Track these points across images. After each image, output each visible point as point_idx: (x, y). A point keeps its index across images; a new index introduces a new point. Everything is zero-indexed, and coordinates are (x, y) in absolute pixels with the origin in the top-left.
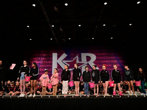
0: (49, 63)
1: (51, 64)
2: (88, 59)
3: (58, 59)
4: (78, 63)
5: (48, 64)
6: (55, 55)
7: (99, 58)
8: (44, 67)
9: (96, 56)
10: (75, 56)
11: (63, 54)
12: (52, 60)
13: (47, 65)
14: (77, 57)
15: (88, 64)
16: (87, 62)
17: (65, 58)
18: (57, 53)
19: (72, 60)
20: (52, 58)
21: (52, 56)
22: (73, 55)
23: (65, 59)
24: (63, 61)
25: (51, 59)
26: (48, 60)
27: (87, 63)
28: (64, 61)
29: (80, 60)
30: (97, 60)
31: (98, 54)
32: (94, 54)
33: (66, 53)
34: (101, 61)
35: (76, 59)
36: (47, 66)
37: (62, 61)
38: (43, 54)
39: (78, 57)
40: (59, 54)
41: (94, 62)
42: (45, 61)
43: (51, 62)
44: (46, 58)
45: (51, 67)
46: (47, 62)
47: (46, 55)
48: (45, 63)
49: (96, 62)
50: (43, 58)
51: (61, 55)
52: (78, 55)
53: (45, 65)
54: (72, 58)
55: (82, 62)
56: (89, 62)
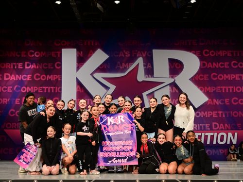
0: (50, 80)
1: (58, 83)
2: (176, 67)
3: (78, 68)
5: (49, 83)
6: (69, 56)
7: (209, 65)
8: (37, 92)
9: (201, 58)
10: (132, 59)
11: (94, 50)
12: (59, 72)
13: (45, 88)
14: (140, 61)
15: (174, 85)
16: (172, 77)
17: (101, 66)
19: (124, 72)
20: (60, 65)
21: (59, 59)
22: (128, 55)
23: (102, 69)
24: (96, 75)
25: (58, 68)
26: (48, 72)
27: (172, 80)
28: (100, 76)
29: (150, 71)
30: (202, 71)
31: (206, 53)
32: (195, 54)
33: (105, 50)
34: (214, 76)
36: (43, 90)
37: (92, 74)
38: (33, 52)
39: (144, 62)
40: (82, 52)
41: (194, 79)
42: (39, 75)
43: (57, 76)
44: (41, 64)
45: (56, 91)
46: (43, 78)
47: (41, 56)
48: (39, 79)
49: (201, 77)
50: (33, 66)
51: (91, 56)
52: (144, 56)
53: (39, 87)
54: (123, 64)
55: (155, 76)
56: (176, 78)
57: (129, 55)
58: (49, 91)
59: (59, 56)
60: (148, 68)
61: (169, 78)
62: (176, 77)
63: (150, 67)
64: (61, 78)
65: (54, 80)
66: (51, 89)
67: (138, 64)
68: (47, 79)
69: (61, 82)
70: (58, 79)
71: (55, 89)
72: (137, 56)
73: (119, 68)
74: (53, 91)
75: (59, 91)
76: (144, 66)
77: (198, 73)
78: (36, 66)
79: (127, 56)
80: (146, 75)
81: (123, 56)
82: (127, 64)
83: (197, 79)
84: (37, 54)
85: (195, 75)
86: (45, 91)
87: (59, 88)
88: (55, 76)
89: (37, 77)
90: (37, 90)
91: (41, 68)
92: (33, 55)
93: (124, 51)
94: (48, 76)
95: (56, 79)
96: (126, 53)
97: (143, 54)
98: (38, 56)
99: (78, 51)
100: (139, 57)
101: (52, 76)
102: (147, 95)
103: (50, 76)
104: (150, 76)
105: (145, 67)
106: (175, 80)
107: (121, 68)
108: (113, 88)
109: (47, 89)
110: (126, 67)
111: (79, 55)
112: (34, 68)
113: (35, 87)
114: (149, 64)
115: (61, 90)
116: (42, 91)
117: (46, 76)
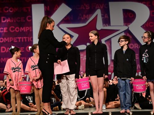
0: (23, 31)
1: (30, 34)
2: (129, 16)
4: (102, 30)
5: (22, 34)
8: (13, 41)
10: (92, 11)
11: (59, 5)
13: (19, 38)
14: (98, 12)
15: (128, 31)
16: (126, 25)
17: (65, 17)
18: (43, 5)
19: (84, 21)
20: (31, 18)
21: (30, 14)
23: (66, 20)
24: (61, 26)
25: (29, 21)
26: (21, 25)
27: (126, 28)
28: (64, 26)
29: (107, 21)
30: (152, 19)
32: (145, 4)
33: (68, 5)
35: (95, 19)
36: (18, 40)
37: (58, 25)
38: (8, 8)
39: (102, 13)
40: (48, 7)
41: (145, 26)
42: (14, 27)
43: (28, 28)
44: (15, 18)
45: (29, 41)
46: (17, 30)
47: (15, 11)
48: (14, 31)
49: (151, 24)
50: (8, 20)
51: (56, 10)
52: (102, 8)
53: (14, 38)
54: (84, 16)
55: (111, 25)
56: (129, 26)
57: (89, 8)
58: (23, 41)
59: (29, 11)
60: (105, 18)
61: (124, 26)
62: (129, 24)
63: (107, 17)
64: (32, 30)
65: (26, 31)
66: (24, 39)
67: (97, 15)
68: (21, 31)
69: (32, 32)
70: (29, 30)
71: (27, 39)
72: (96, 8)
73: (81, 19)
74: (26, 41)
75: (31, 40)
76: (102, 16)
77: (148, 21)
78: (11, 20)
79: (87, 8)
80: (104, 25)
81: (84, 8)
82: (87, 15)
83: (147, 26)
84: (11, 10)
85: (146, 23)
86: (19, 41)
87: (31, 38)
88: (27, 28)
89: (12, 29)
90: (12, 40)
91: (15, 21)
92: (8, 11)
93: (85, 5)
94: (21, 28)
95: (27, 31)
96: (86, 6)
97: (101, 6)
98: (11, 12)
99: (46, 6)
100: (98, 9)
101: (24, 28)
102: (106, 41)
103: (23, 28)
104: (107, 25)
105: (103, 18)
106: (128, 28)
107: (82, 19)
108: (76, 36)
109: (21, 39)
110: (87, 18)
111: (46, 9)
112: (9, 22)
113: (10, 38)
114: (106, 15)
115: (32, 39)
116: (16, 41)
117: (20, 28)
